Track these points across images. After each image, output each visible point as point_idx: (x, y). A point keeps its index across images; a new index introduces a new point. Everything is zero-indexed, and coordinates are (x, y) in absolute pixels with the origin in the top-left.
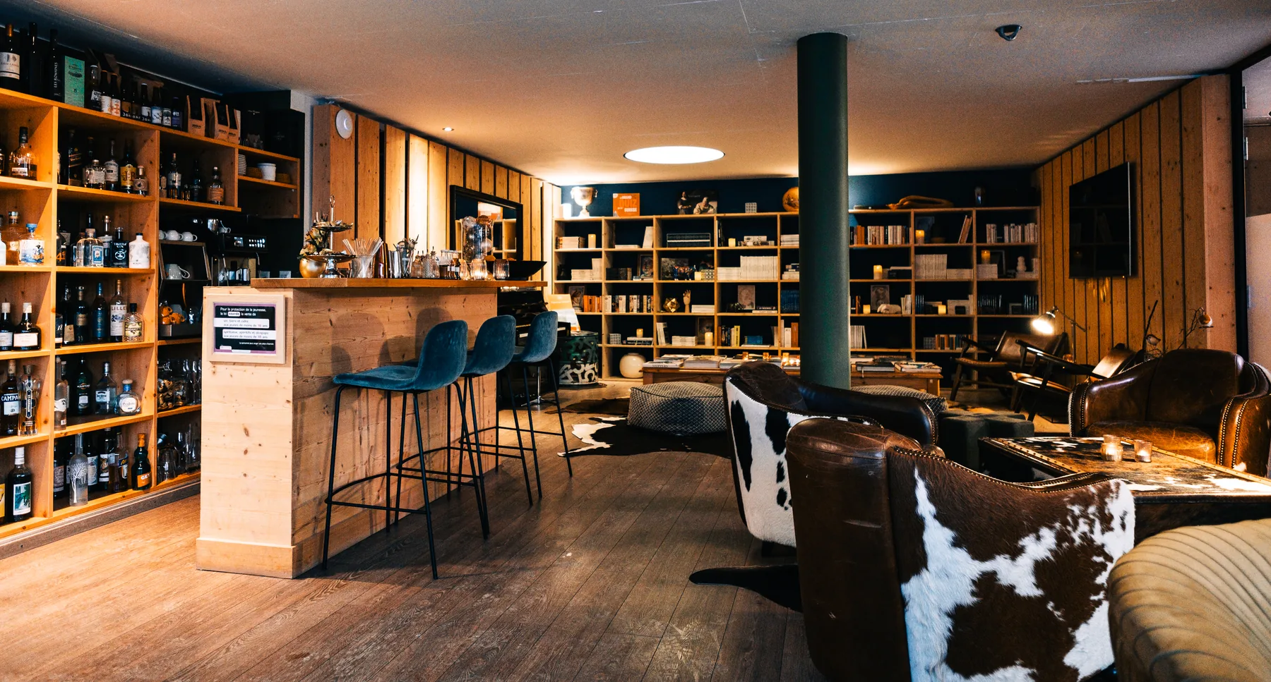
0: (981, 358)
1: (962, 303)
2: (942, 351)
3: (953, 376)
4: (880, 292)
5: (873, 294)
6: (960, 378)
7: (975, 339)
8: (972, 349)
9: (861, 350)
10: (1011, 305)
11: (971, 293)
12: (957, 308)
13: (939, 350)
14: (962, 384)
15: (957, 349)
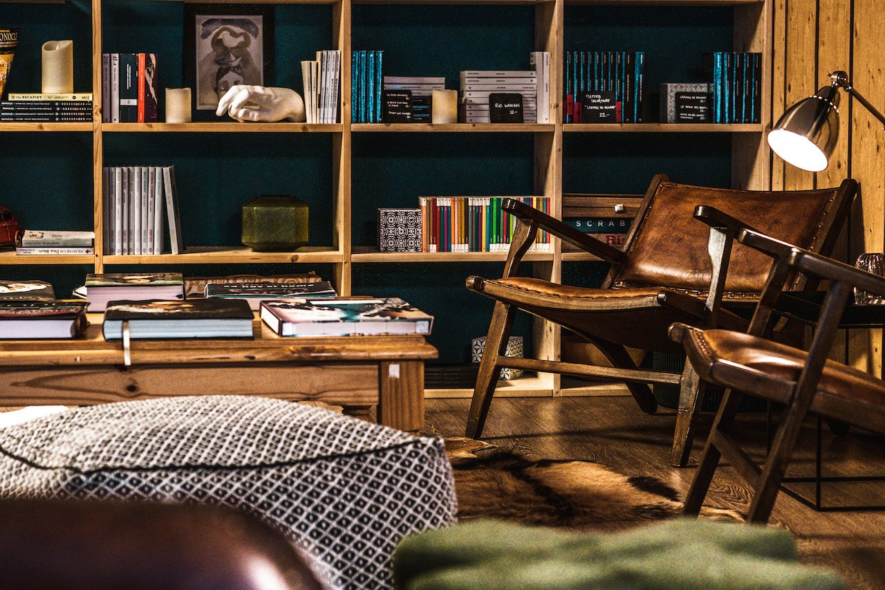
0: (575, 276)
1: (512, 82)
2: (444, 257)
3: (479, 345)
4: (230, 41)
5: (205, 48)
6: (502, 351)
7: (555, 211)
8: (546, 248)
9: (156, 257)
10: (672, 89)
11: (543, 49)
12: (493, 98)
13: (433, 252)
14: (507, 373)
15: (494, 248)
